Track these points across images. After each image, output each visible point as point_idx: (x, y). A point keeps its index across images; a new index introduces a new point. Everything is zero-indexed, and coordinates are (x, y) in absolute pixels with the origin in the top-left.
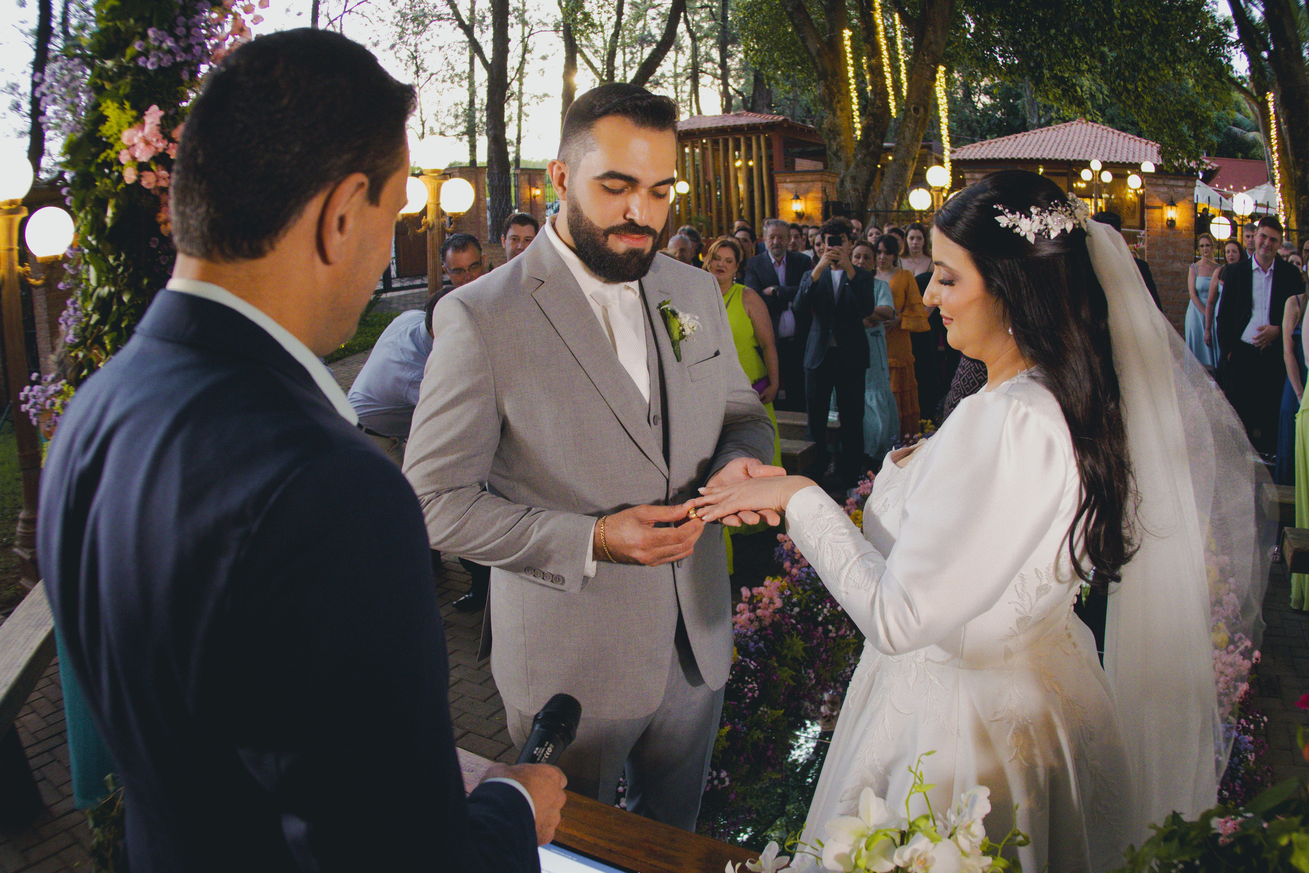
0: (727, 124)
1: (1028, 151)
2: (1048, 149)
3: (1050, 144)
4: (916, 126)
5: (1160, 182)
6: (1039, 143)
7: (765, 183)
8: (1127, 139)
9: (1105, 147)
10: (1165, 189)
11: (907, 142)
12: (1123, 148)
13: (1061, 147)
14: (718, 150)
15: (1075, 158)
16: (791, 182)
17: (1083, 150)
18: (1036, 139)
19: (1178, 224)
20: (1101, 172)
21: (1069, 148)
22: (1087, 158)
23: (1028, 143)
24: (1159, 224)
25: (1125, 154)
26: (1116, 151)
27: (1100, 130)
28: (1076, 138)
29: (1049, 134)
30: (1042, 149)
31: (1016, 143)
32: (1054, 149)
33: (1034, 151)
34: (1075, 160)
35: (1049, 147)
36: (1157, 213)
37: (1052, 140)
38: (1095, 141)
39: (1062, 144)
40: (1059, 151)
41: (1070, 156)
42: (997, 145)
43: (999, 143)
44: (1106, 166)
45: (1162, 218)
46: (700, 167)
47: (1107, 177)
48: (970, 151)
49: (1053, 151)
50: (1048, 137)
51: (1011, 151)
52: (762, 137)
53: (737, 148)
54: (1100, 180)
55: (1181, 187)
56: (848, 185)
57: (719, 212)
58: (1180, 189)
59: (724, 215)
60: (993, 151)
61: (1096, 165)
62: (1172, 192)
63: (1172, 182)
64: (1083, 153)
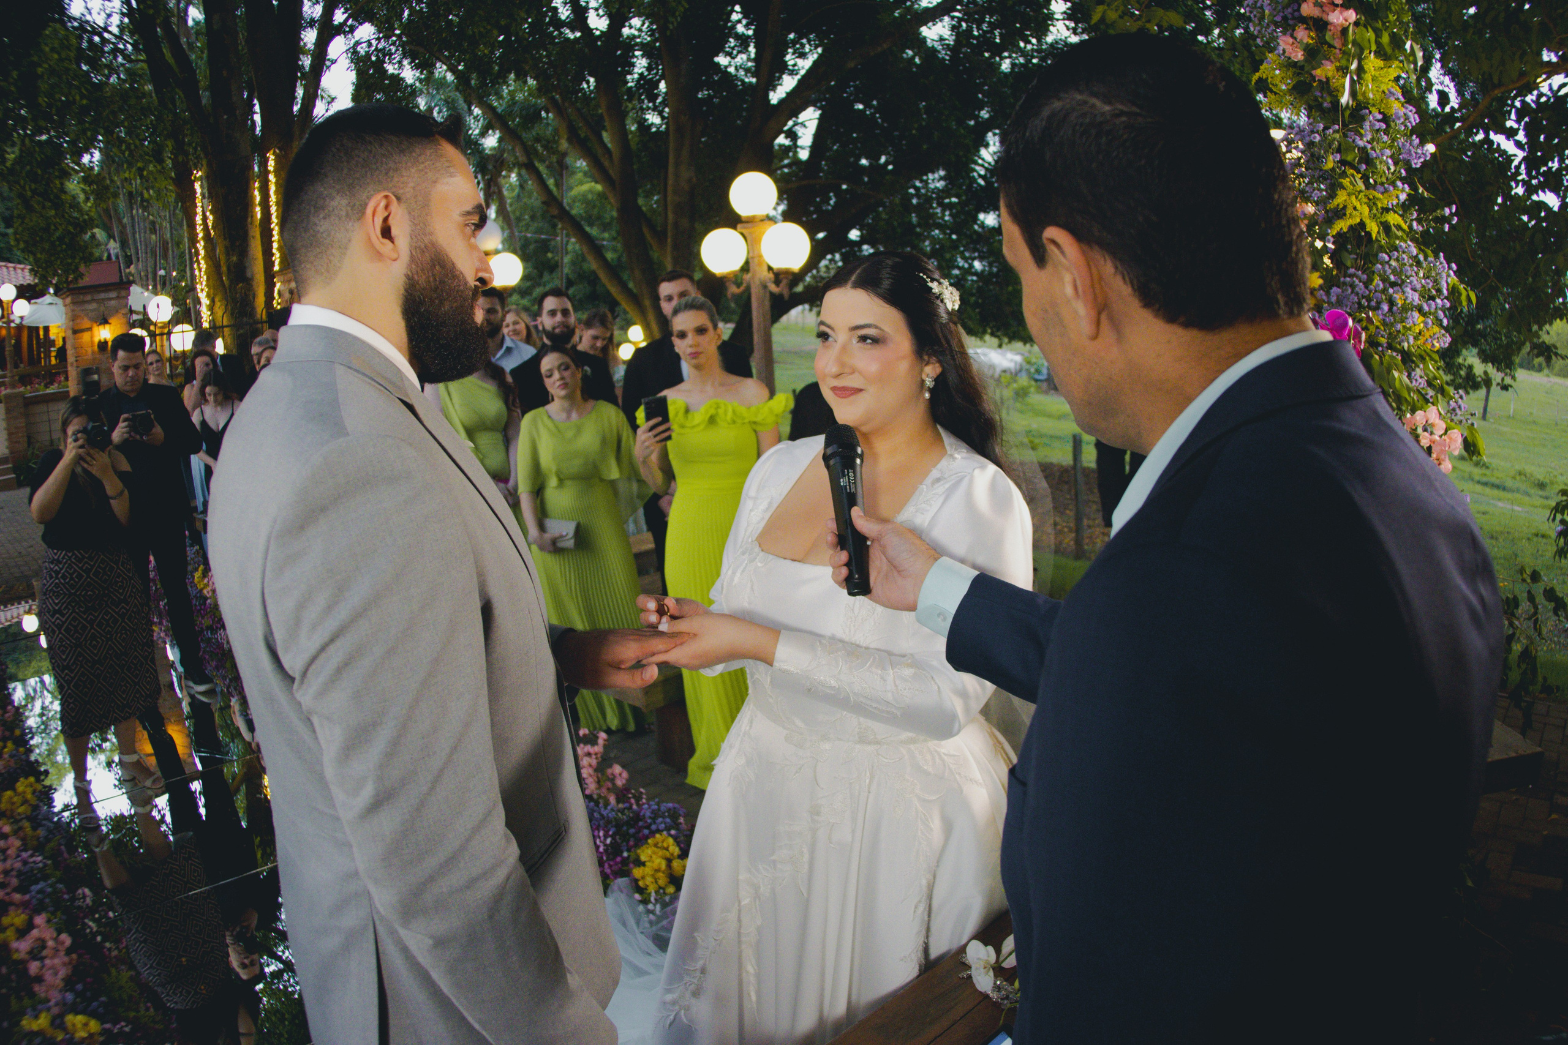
5: (89, 297)
10: (94, 306)
24: (90, 350)
36: (86, 336)
45: (92, 342)
55: (112, 299)
58: (113, 301)
62: (102, 308)
63: (102, 296)
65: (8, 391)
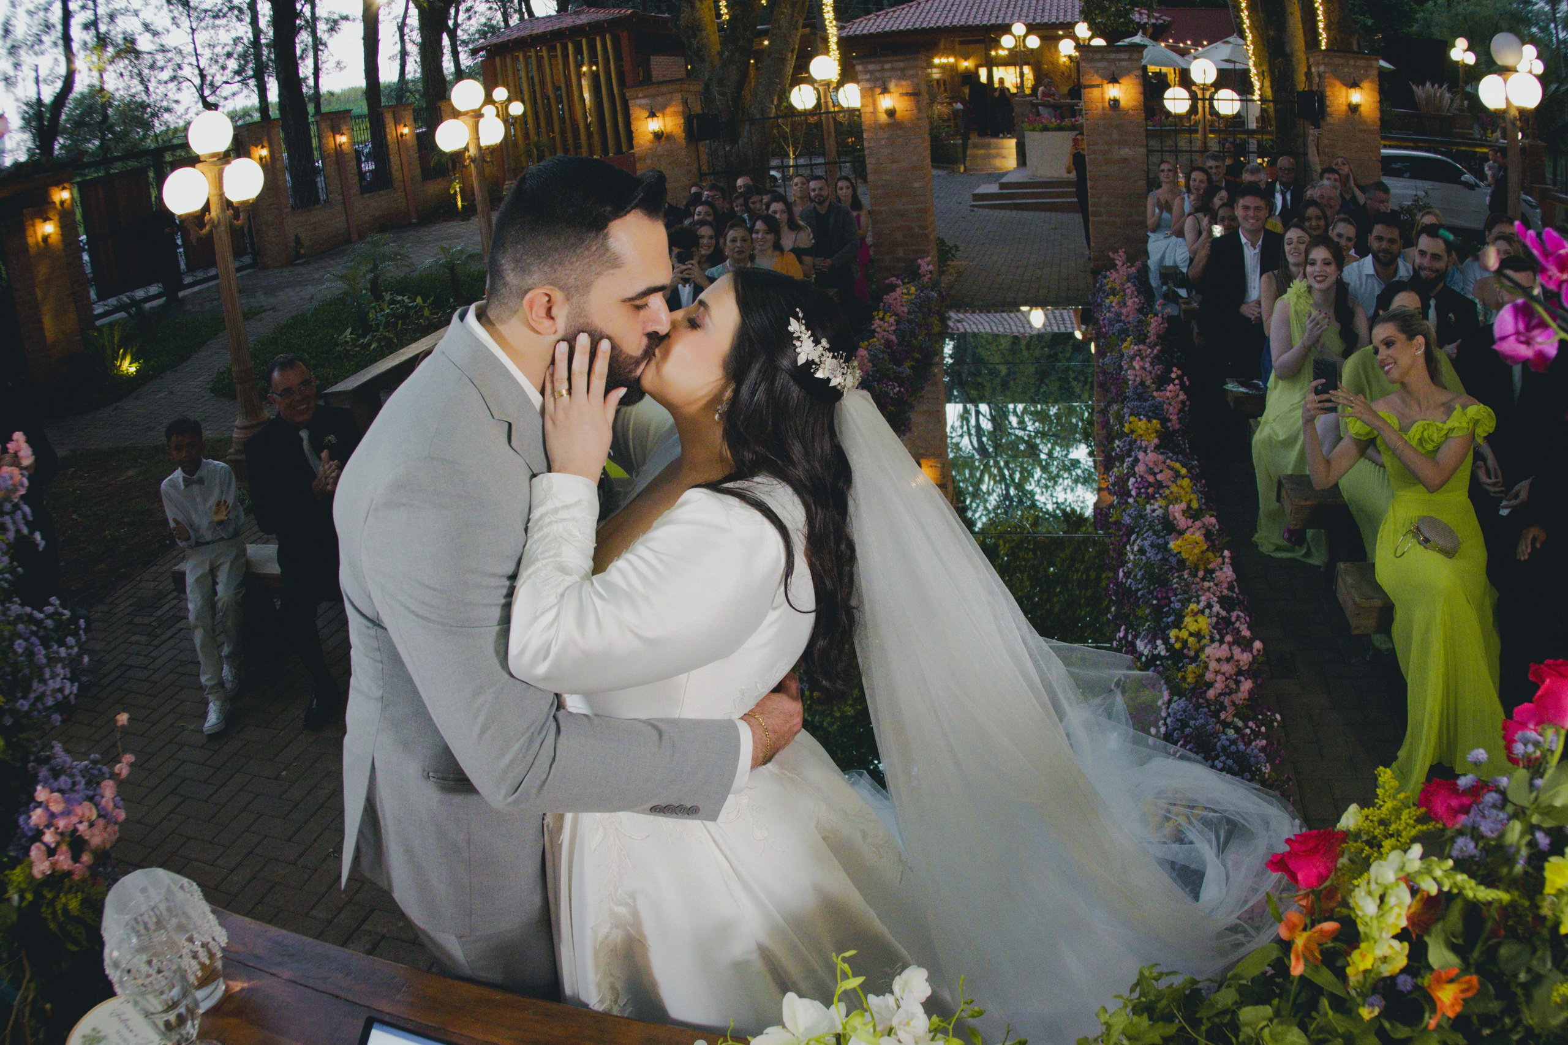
0: (564, 25)
1: (935, 19)
2: (958, 14)
3: (961, 8)
4: (793, 11)
5: (1099, 56)
6: (947, 9)
7: (616, 91)
9: (1029, 7)
10: (1105, 64)
12: (1051, 6)
13: (974, 10)
14: (556, 56)
15: (993, 22)
16: (643, 97)
17: (1002, 12)
19: (1123, 103)
20: (1025, 37)
21: (985, 11)
22: (1007, 22)
23: (933, 10)
24: (1100, 105)
25: (1054, 13)
26: (1043, 11)
30: (951, 14)
31: (919, 11)
32: (966, 14)
33: (942, 19)
34: (992, 25)
35: (960, 12)
36: (1095, 93)
38: (1017, 1)
39: (975, 7)
42: (896, 15)
43: (898, 13)
44: (1031, 29)
45: (1103, 98)
46: (536, 80)
47: (1033, 42)
48: (862, 25)
49: (964, 17)
51: (913, 20)
52: (608, 37)
53: (578, 51)
54: (1025, 46)
55: (1123, 60)
56: (715, 90)
57: (563, 132)
58: (1124, 64)
59: (569, 135)
60: (891, 22)
61: (1019, 29)
62: (1113, 67)
63: (1113, 56)
64: (1001, 15)
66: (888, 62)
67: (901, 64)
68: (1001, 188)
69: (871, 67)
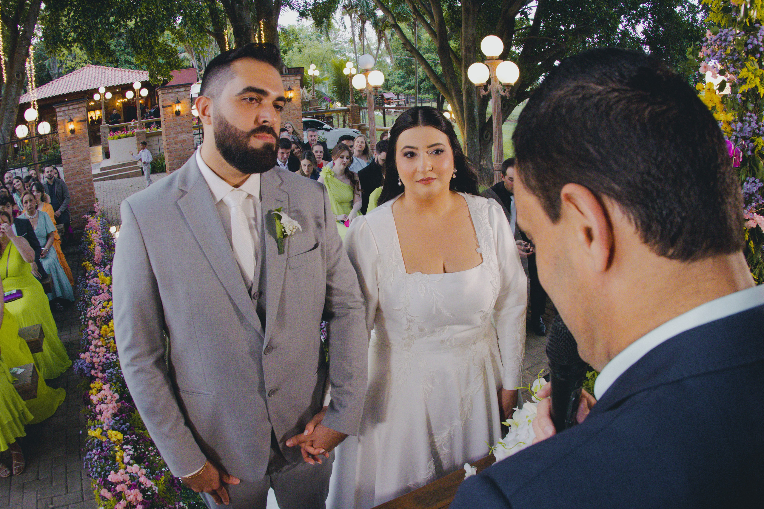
2: (72, 86)
3: (73, 83)
5: (170, 91)
6: (66, 84)
8: (117, 71)
9: (105, 79)
10: (173, 95)
11: (13, 96)
13: (79, 84)
17: (92, 83)
18: (64, 82)
19: (183, 113)
20: (105, 93)
21: (84, 83)
22: (96, 87)
23: (60, 86)
24: (171, 115)
27: (100, 69)
28: (87, 76)
29: (71, 78)
30: (68, 87)
31: (53, 87)
32: (75, 86)
33: (64, 89)
34: (88, 90)
35: (72, 85)
36: (168, 110)
37: (74, 80)
38: (98, 76)
39: (79, 82)
40: (78, 86)
41: (85, 88)
42: (42, 90)
44: (107, 89)
45: (173, 112)
47: (109, 96)
49: (75, 87)
50: (71, 79)
51: (51, 92)
54: (105, 98)
55: (182, 92)
61: (102, 90)
62: (177, 96)
63: (177, 90)
64: (92, 84)
65: (138, 131)
66: (71, 105)
67: (77, 106)
68: (101, 171)
69: (63, 109)
